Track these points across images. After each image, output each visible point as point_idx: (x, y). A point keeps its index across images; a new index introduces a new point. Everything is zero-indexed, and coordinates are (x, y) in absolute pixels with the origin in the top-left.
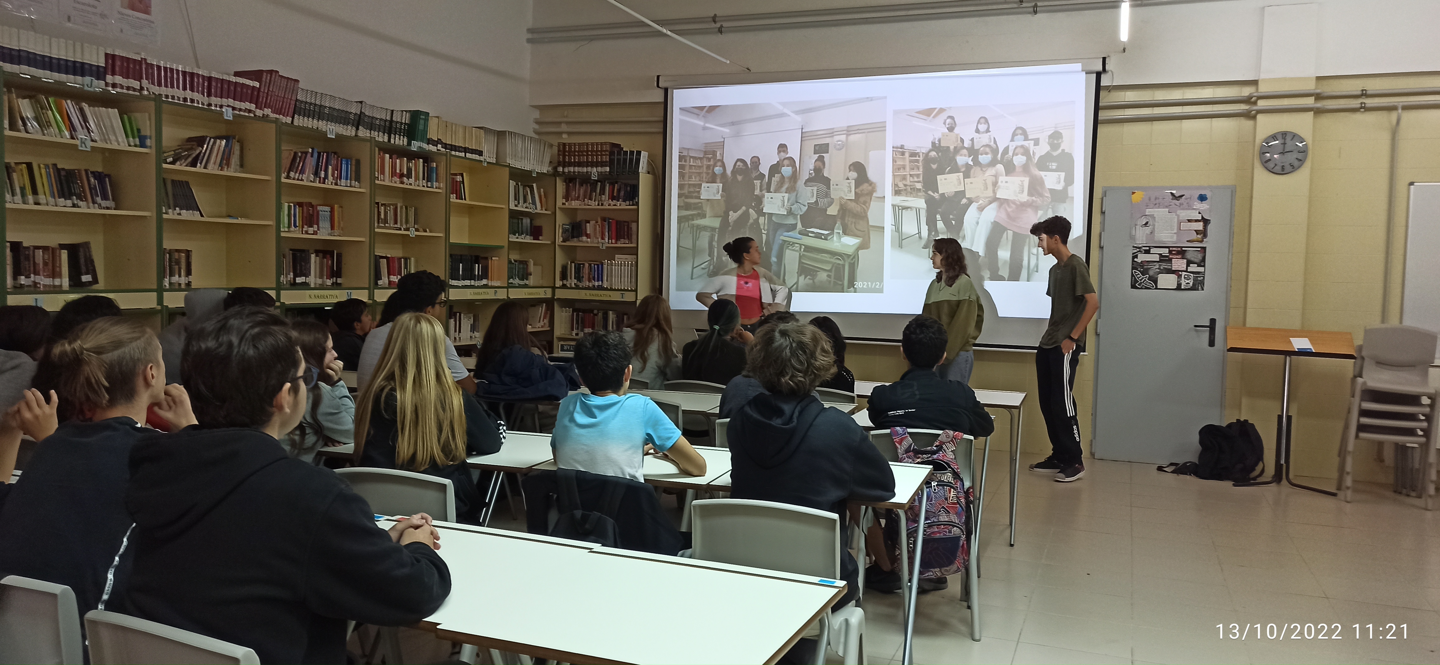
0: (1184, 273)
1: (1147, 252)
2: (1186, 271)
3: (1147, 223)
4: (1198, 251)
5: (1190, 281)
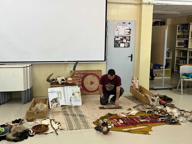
2: (126, 42)
3: (117, 30)
4: (129, 37)
5: (127, 45)
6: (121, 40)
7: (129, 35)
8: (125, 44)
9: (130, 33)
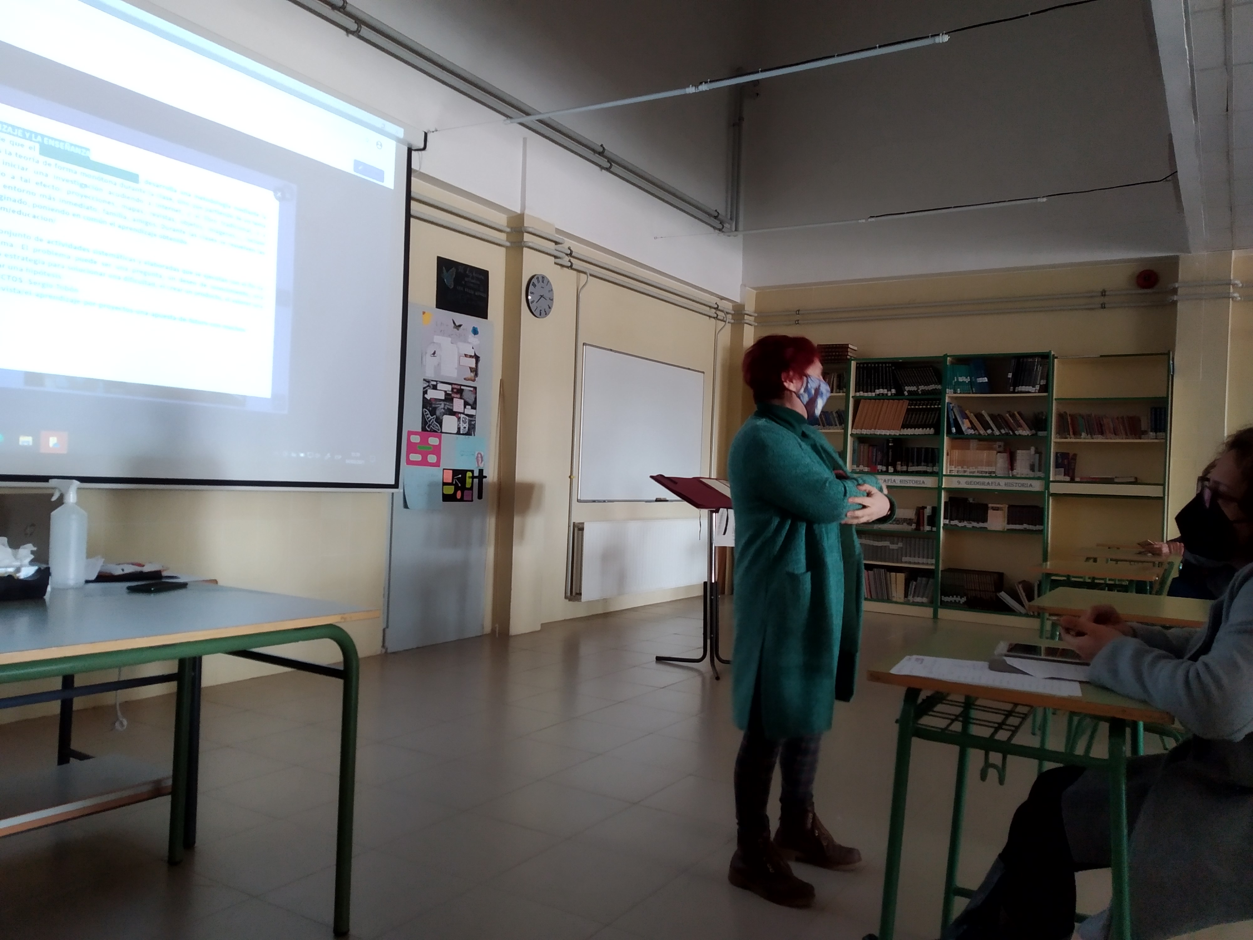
0: (462, 416)
1: (435, 387)
2: (463, 413)
3: (434, 353)
4: (471, 391)
5: (467, 425)
6: (446, 400)
7: (474, 381)
8: (459, 418)
9: (475, 371)
